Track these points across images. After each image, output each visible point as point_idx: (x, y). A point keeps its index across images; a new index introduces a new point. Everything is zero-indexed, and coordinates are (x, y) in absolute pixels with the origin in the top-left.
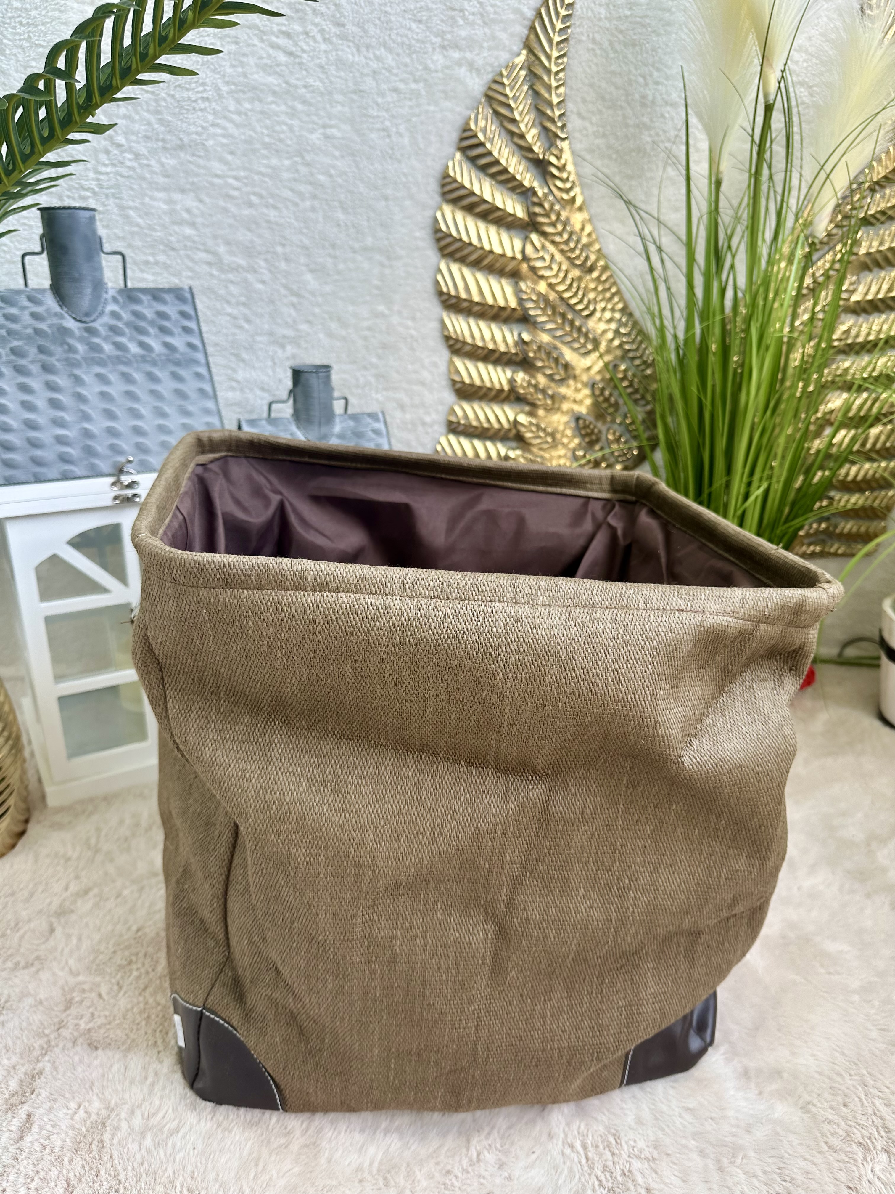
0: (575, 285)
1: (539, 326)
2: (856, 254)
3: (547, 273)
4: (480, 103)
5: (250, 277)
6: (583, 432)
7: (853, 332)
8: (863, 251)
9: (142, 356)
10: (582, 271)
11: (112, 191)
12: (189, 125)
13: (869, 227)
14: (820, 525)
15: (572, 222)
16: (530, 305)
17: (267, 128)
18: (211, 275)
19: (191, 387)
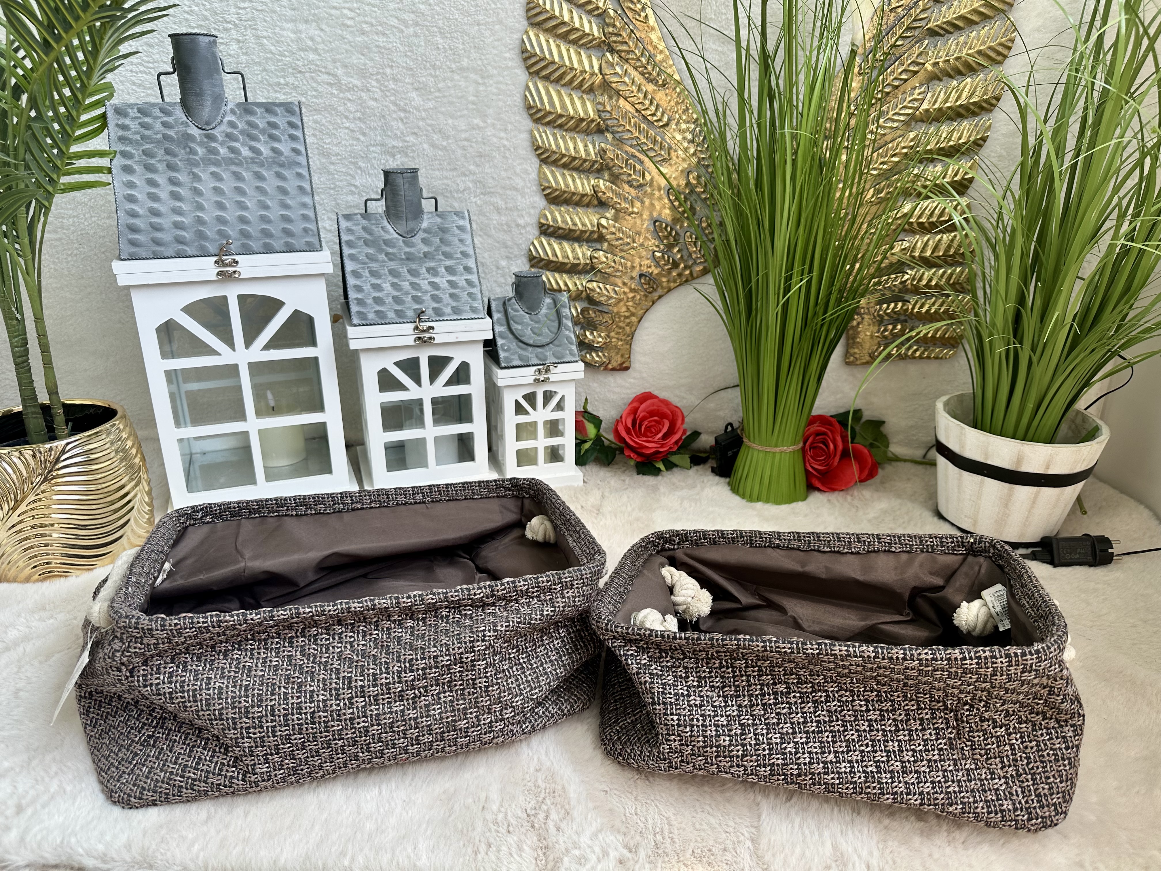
0: (649, 97)
1: (617, 135)
6: (661, 234)
9: (252, 158)
10: (655, 85)
15: (645, 40)
19: (291, 185)
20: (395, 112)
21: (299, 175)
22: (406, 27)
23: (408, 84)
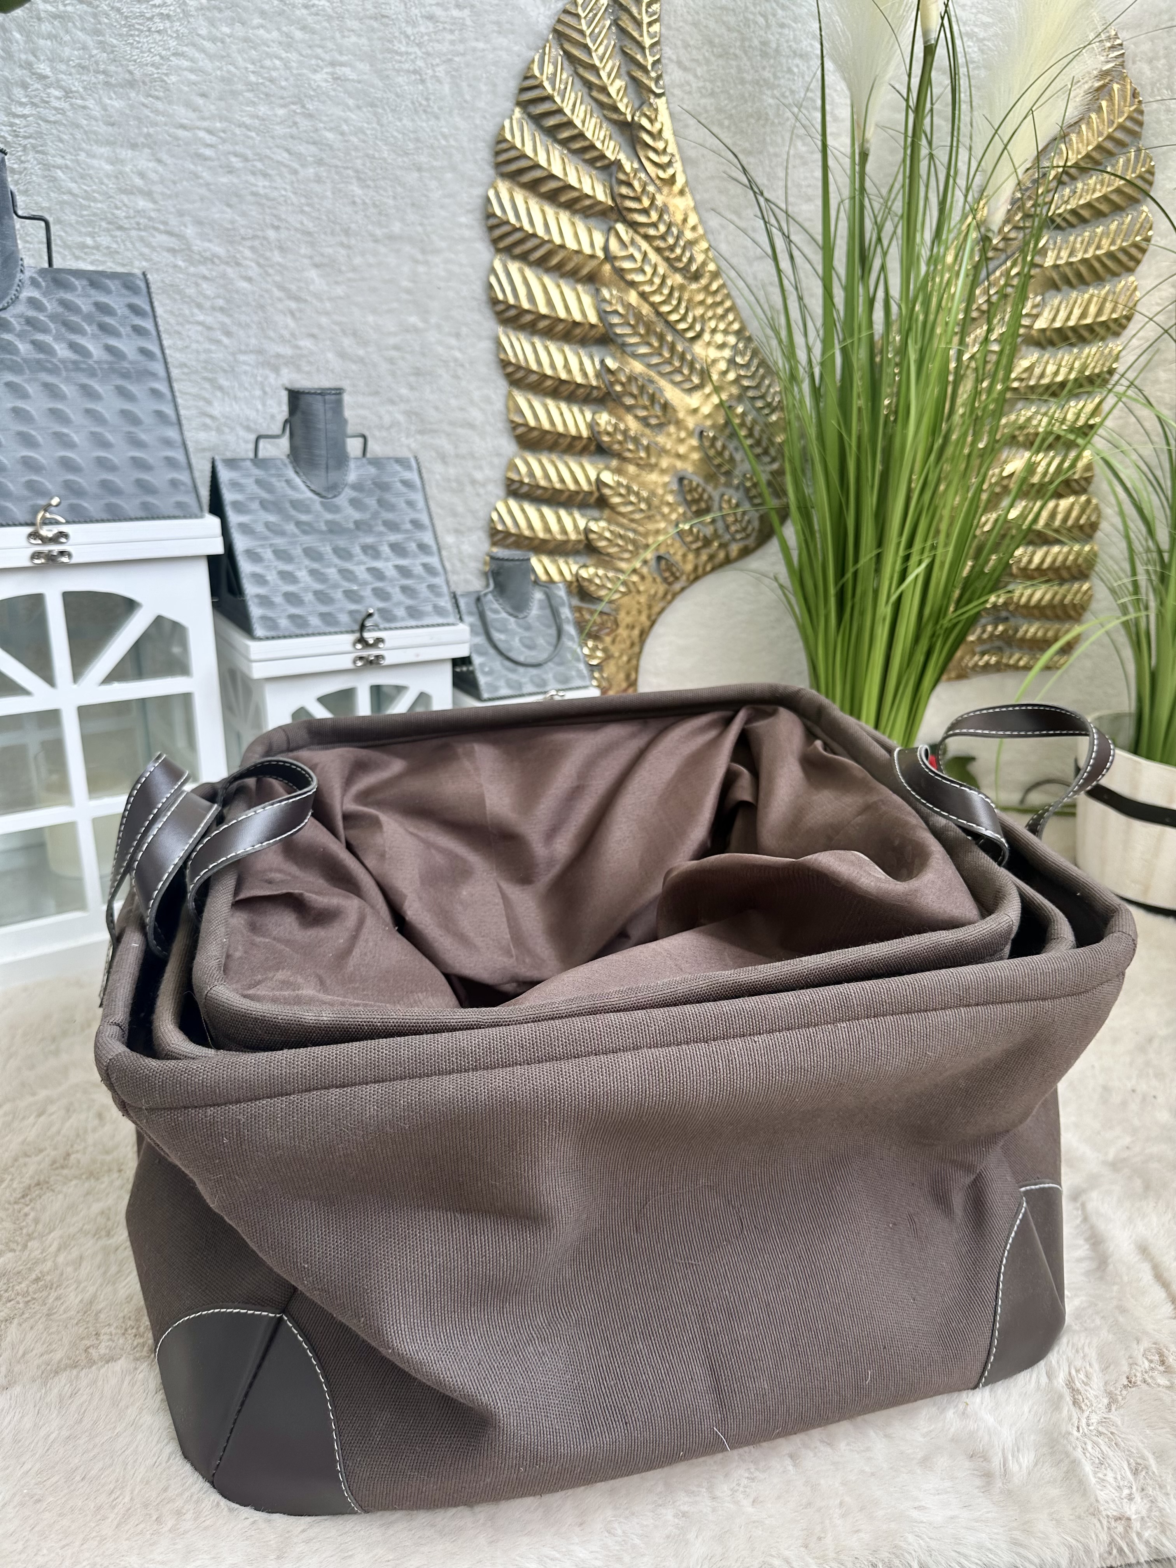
0: (676, 295)
1: (629, 349)
2: (1041, 266)
3: (638, 278)
4: (547, 41)
5: (229, 271)
6: (689, 498)
7: (1037, 371)
8: (1049, 262)
9: (74, 362)
10: (685, 277)
11: (33, 141)
12: (142, 52)
13: (1058, 232)
14: (996, 628)
15: (671, 209)
16: (616, 320)
17: (253, 63)
18: (175, 266)
19: (144, 408)
20: (280, 300)
21: (155, 393)
22: (303, 166)
23: (305, 256)
